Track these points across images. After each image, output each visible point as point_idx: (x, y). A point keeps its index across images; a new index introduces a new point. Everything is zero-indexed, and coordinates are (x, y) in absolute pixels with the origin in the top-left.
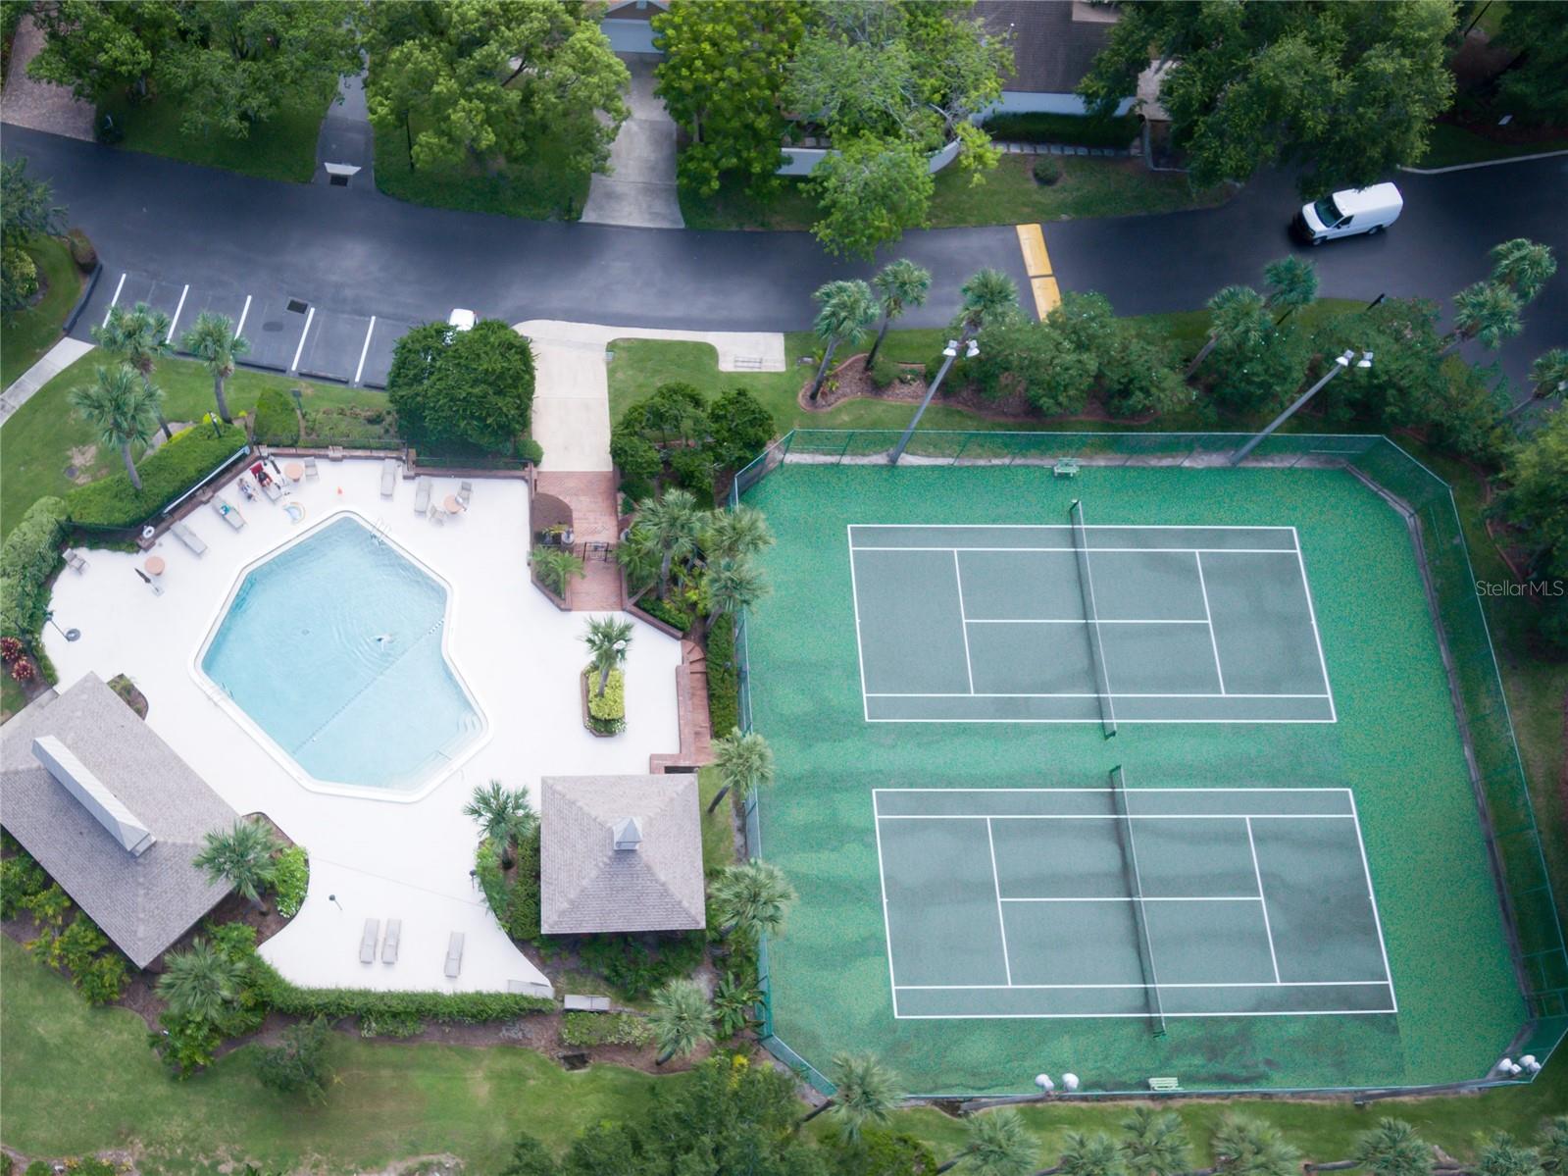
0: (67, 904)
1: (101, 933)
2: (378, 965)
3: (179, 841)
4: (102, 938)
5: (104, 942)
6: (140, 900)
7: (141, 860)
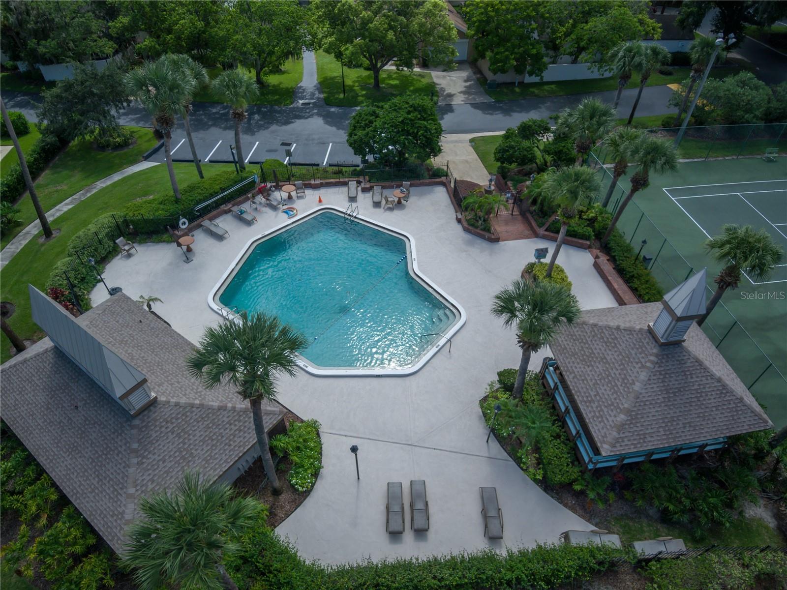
0: (54, 497)
1: (88, 528)
2: (408, 536)
3: (183, 400)
4: (89, 536)
5: (91, 541)
6: (131, 470)
7: (137, 422)
